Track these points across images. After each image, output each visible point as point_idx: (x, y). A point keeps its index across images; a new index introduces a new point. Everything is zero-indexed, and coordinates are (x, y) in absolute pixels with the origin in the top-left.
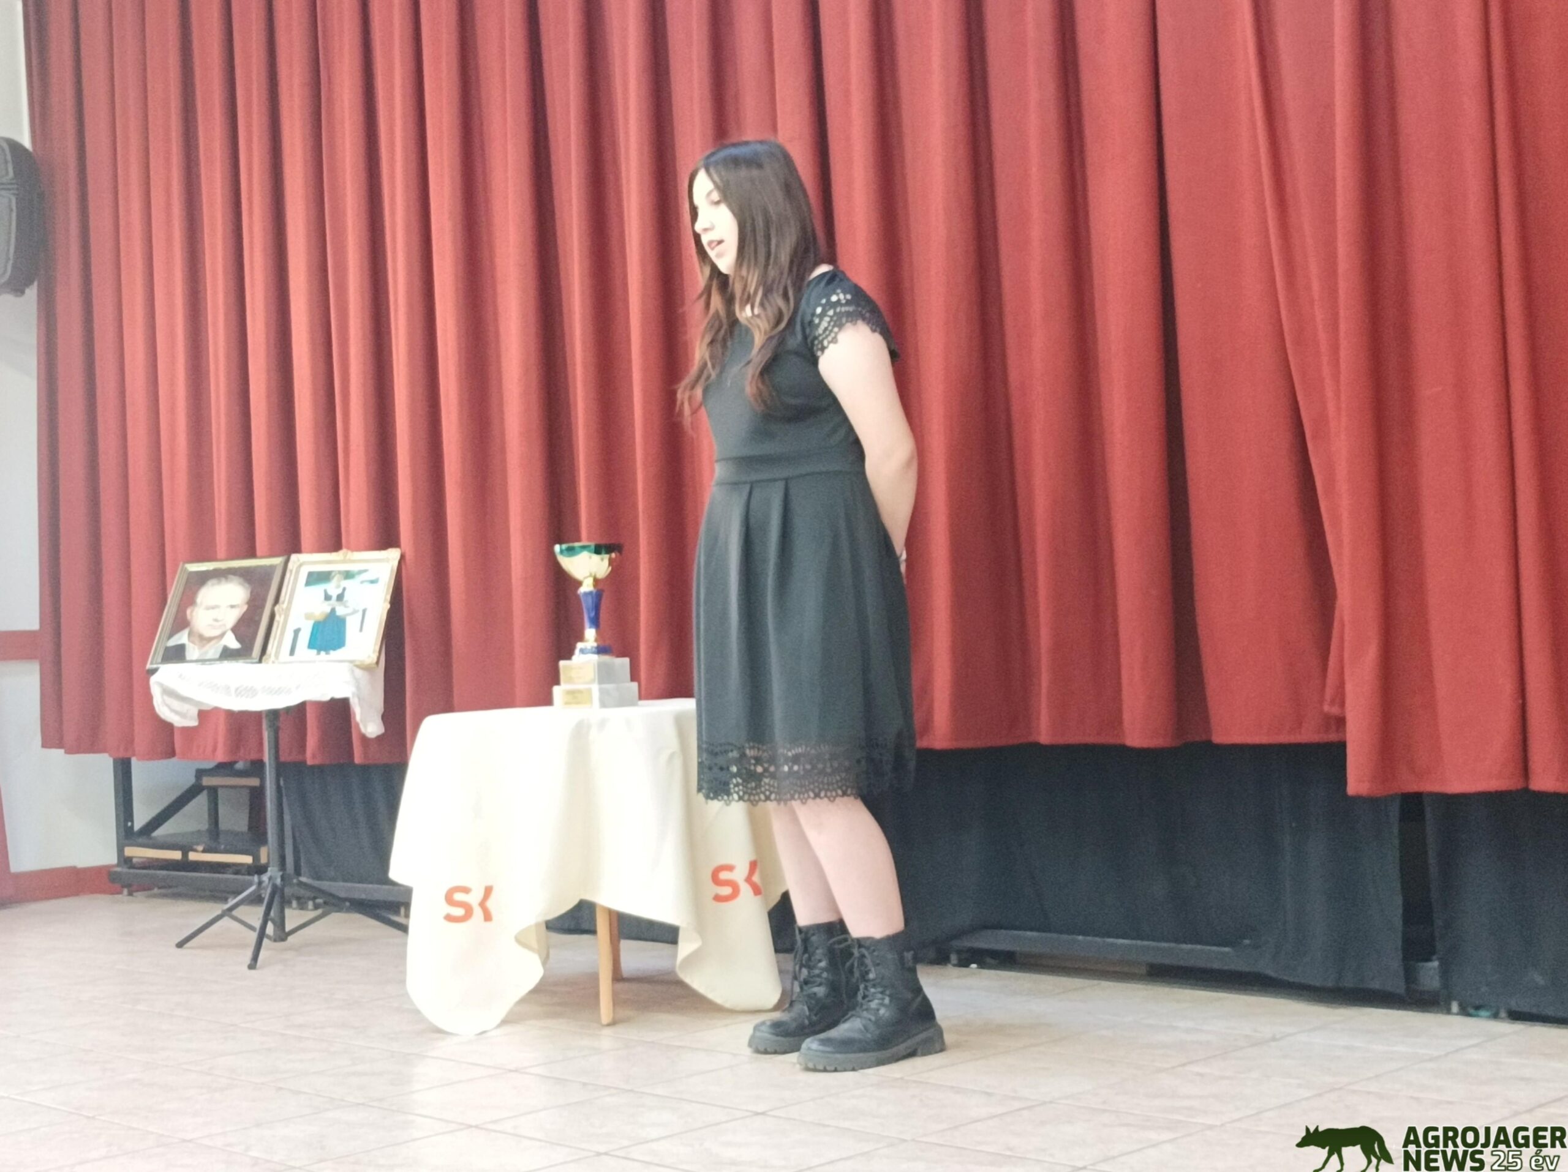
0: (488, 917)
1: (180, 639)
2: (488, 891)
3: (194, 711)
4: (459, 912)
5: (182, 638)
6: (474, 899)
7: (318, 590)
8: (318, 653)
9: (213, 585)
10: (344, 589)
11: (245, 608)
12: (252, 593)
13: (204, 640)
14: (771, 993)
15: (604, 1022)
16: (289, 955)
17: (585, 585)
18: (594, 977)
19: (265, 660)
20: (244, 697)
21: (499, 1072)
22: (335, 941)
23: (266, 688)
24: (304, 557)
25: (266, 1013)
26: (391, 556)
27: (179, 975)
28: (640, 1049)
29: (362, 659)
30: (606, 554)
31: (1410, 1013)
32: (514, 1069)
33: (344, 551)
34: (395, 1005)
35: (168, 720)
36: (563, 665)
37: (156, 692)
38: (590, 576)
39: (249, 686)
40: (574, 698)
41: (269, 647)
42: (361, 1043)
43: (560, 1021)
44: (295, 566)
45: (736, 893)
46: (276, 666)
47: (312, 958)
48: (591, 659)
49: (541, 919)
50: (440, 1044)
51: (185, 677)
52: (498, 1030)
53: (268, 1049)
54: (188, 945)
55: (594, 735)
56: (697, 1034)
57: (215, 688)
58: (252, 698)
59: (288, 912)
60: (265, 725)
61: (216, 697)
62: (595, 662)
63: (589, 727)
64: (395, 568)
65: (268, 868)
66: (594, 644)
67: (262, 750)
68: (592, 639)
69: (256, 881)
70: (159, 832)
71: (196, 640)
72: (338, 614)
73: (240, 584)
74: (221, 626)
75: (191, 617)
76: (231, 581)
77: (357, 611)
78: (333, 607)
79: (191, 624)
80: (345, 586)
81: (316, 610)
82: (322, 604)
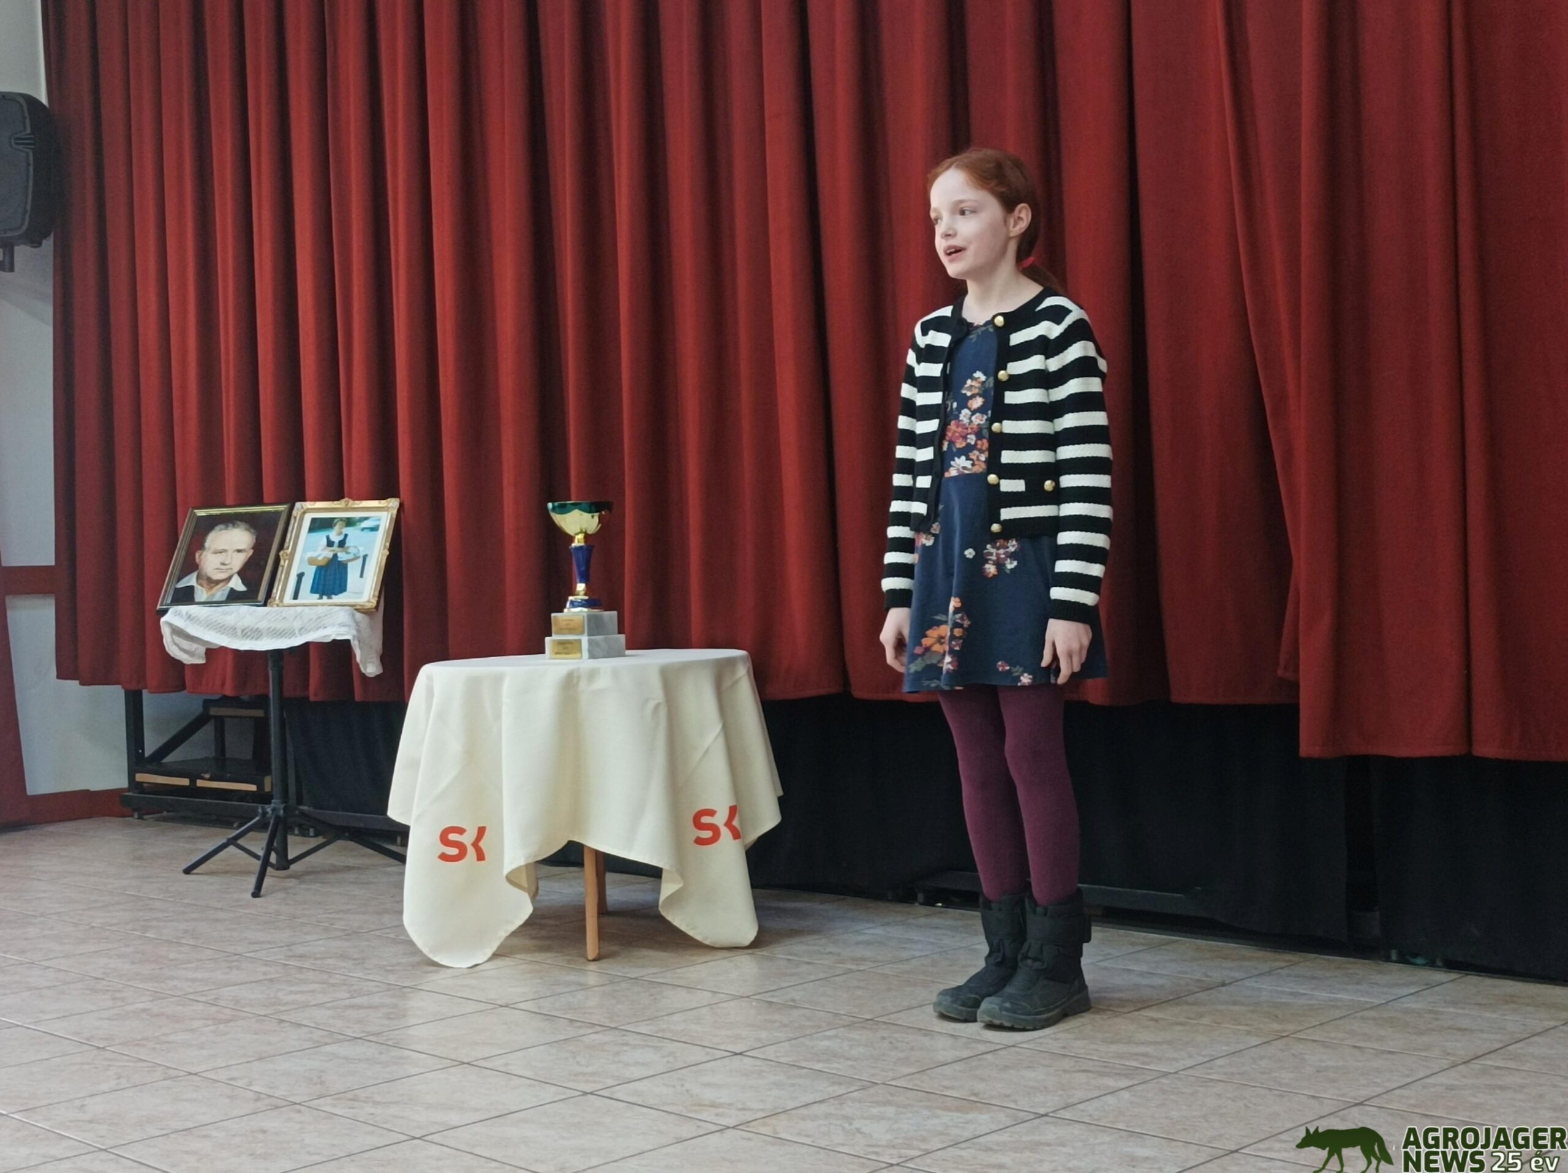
0: (481, 856)
1: (188, 582)
2: (481, 831)
3: (202, 650)
4: (454, 851)
5: (191, 580)
6: (467, 839)
7: (321, 537)
8: (321, 598)
9: (221, 530)
10: (346, 536)
11: (251, 552)
12: (257, 539)
13: (212, 583)
14: (748, 931)
15: (590, 958)
16: (291, 883)
17: (576, 541)
18: (581, 911)
19: (271, 602)
20: (250, 638)
21: (492, 1006)
22: (334, 870)
23: (271, 629)
24: (308, 505)
25: (269, 943)
26: (391, 505)
27: (186, 901)
28: (623, 985)
29: (362, 604)
30: (596, 512)
31: (1351, 959)
32: (504, 1005)
33: (346, 499)
34: (391, 936)
35: (177, 658)
36: (554, 617)
37: (166, 631)
38: (581, 532)
39: (255, 628)
40: (564, 648)
41: (274, 591)
42: (360, 975)
43: (549, 955)
44: (299, 513)
45: (716, 836)
46: (278, 608)
47: (313, 887)
48: (582, 612)
49: (531, 861)
50: (434, 977)
51: (194, 618)
52: (490, 963)
53: (271, 980)
54: (195, 871)
55: (583, 685)
56: (679, 971)
57: (222, 629)
58: (256, 639)
59: (291, 839)
60: (270, 665)
61: (223, 637)
62: (585, 614)
63: (579, 677)
64: (394, 516)
65: (273, 799)
66: (586, 598)
67: (267, 687)
68: (583, 593)
69: (260, 811)
70: (169, 759)
71: (204, 582)
72: (339, 559)
73: (247, 529)
74: (227, 569)
75: (200, 560)
76: (238, 526)
77: (359, 557)
78: (335, 552)
79: (200, 567)
80: (347, 533)
81: (319, 556)
82: (323, 550)
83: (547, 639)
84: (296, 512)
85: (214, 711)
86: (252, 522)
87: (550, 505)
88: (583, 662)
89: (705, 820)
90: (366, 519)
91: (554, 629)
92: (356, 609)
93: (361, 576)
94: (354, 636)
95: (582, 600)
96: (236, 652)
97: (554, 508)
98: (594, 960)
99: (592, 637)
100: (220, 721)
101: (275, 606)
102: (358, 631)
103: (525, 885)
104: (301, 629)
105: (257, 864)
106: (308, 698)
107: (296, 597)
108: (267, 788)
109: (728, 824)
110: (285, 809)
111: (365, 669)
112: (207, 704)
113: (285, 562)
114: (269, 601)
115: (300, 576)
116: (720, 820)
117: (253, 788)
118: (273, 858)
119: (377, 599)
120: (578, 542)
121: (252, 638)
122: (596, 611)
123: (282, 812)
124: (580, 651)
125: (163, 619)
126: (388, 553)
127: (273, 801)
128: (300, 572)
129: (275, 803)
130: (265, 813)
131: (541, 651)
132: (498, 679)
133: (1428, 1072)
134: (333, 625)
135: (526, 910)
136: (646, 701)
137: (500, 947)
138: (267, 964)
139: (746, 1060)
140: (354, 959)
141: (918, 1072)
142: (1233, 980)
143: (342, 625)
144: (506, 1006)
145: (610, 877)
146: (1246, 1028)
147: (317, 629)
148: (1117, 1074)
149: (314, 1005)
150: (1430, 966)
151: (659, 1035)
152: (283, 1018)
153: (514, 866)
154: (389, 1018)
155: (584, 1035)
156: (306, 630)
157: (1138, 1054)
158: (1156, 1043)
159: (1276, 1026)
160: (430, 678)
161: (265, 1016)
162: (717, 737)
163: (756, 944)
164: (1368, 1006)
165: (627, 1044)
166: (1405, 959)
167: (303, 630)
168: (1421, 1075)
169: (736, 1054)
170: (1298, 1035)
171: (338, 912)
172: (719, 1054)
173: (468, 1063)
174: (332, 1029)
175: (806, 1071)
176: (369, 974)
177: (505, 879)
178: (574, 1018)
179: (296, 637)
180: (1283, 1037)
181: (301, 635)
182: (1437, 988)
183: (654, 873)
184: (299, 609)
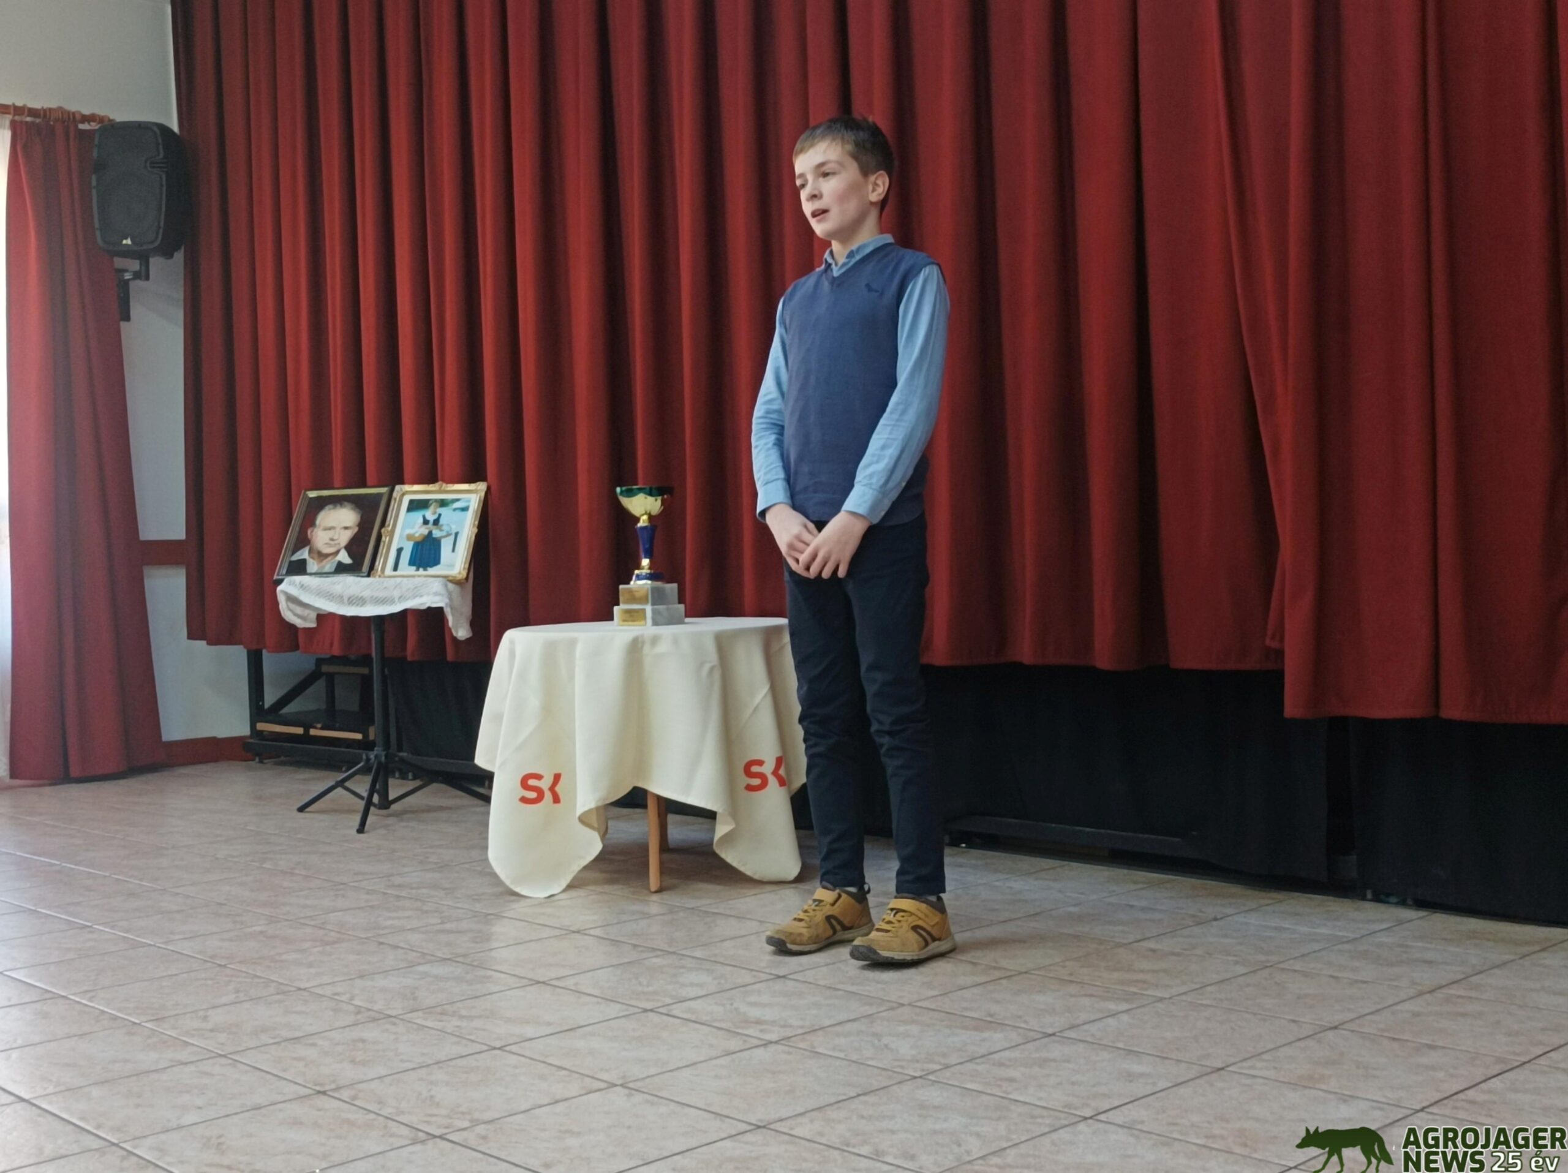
0: (556, 799)
1: (302, 554)
2: (557, 778)
3: (313, 615)
4: (532, 795)
5: (304, 554)
6: (545, 784)
7: (418, 516)
8: (418, 570)
9: (330, 509)
10: (440, 515)
11: (356, 529)
12: (362, 517)
13: (322, 556)
14: (791, 867)
15: (653, 888)
16: (391, 821)
17: (641, 521)
18: (644, 849)
19: (373, 574)
20: (355, 605)
21: (563, 932)
22: (430, 809)
23: (374, 598)
24: (407, 488)
25: (371, 874)
26: (479, 488)
27: (299, 836)
28: (681, 914)
29: (454, 575)
30: (659, 495)
31: (1331, 898)
32: (576, 930)
33: (440, 483)
34: (479, 869)
35: (292, 622)
36: (623, 589)
37: (281, 599)
38: (646, 513)
39: (360, 596)
40: (631, 616)
41: (377, 563)
42: (450, 903)
43: (616, 887)
44: (399, 495)
45: (764, 783)
46: (382, 579)
47: (413, 824)
48: (646, 584)
49: (600, 804)
50: (515, 906)
51: (305, 587)
52: (563, 896)
53: (372, 907)
54: (307, 810)
55: (647, 649)
56: (730, 902)
57: (330, 597)
58: (361, 606)
59: (391, 781)
60: (373, 628)
61: (332, 604)
62: (649, 587)
63: (643, 643)
64: (482, 498)
65: (375, 746)
66: (649, 571)
67: (369, 648)
68: (647, 567)
69: (364, 757)
70: (285, 710)
71: (316, 556)
72: (434, 536)
73: (352, 509)
74: (336, 544)
75: (312, 536)
76: (345, 507)
77: (450, 534)
78: (430, 530)
79: (311, 542)
80: (441, 512)
81: (416, 532)
82: (421, 527)
83: (616, 609)
84: (396, 494)
85: (325, 669)
86: (357, 502)
87: (618, 490)
88: (646, 629)
89: (755, 769)
90: (458, 500)
91: (621, 599)
92: (451, 581)
93: (453, 550)
94: (446, 604)
95: (647, 574)
96: (343, 618)
97: (622, 493)
98: (656, 892)
99: (656, 607)
100: (330, 677)
101: (377, 577)
102: (451, 599)
103: (596, 825)
104: (400, 598)
105: (361, 804)
106: (405, 658)
107: (395, 568)
108: (372, 737)
109: (775, 772)
110: (386, 756)
111: (457, 632)
112: (320, 662)
113: (386, 538)
114: (372, 573)
115: (400, 551)
116: (768, 769)
117: (359, 736)
118: (376, 799)
119: (466, 571)
120: (643, 522)
121: (357, 605)
122: (659, 584)
123: (383, 759)
124: (645, 618)
125: (280, 588)
126: (476, 530)
127: (376, 749)
128: (399, 546)
129: (377, 750)
130: (368, 759)
131: (610, 617)
132: (572, 643)
133: (1397, 1000)
134: (428, 594)
135: (596, 847)
136: (702, 665)
137: (575, 879)
138: (368, 892)
139: (790, 983)
140: (444, 889)
141: (941, 995)
142: (1222, 916)
143: (436, 594)
144: (578, 932)
145: (672, 818)
146: (1235, 958)
147: (415, 597)
148: (1118, 999)
149: (409, 930)
150: (1401, 905)
151: (712, 959)
152: (381, 940)
153: (586, 808)
154: (477, 943)
155: (644, 959)
156: (405, 598)
157: (1137, 981)
158: (1154, 971)
159: (1263, 958)
160: (512, 642)
161: (366, 938)
162: (765, 696)
163: (799, 879)
164: (1345, 940)
165: (683, 967)
166: (1380, 897)
167: (401, 599)
168: (1390, 1002)
169: (779, 977)
170: (1282, 966)
171: (431, 847)
172: (764, 977)
173: (543, 983)
174: (425, 951)
175: (840, 993)
176: (458, 902)
177: (577, 821)
178: (637, 943)
179: (396, 604)
180: (1267, 967)
181: (400, 603)
182: (1407, 925)
183: (710, 816)
184: (398, 580)
